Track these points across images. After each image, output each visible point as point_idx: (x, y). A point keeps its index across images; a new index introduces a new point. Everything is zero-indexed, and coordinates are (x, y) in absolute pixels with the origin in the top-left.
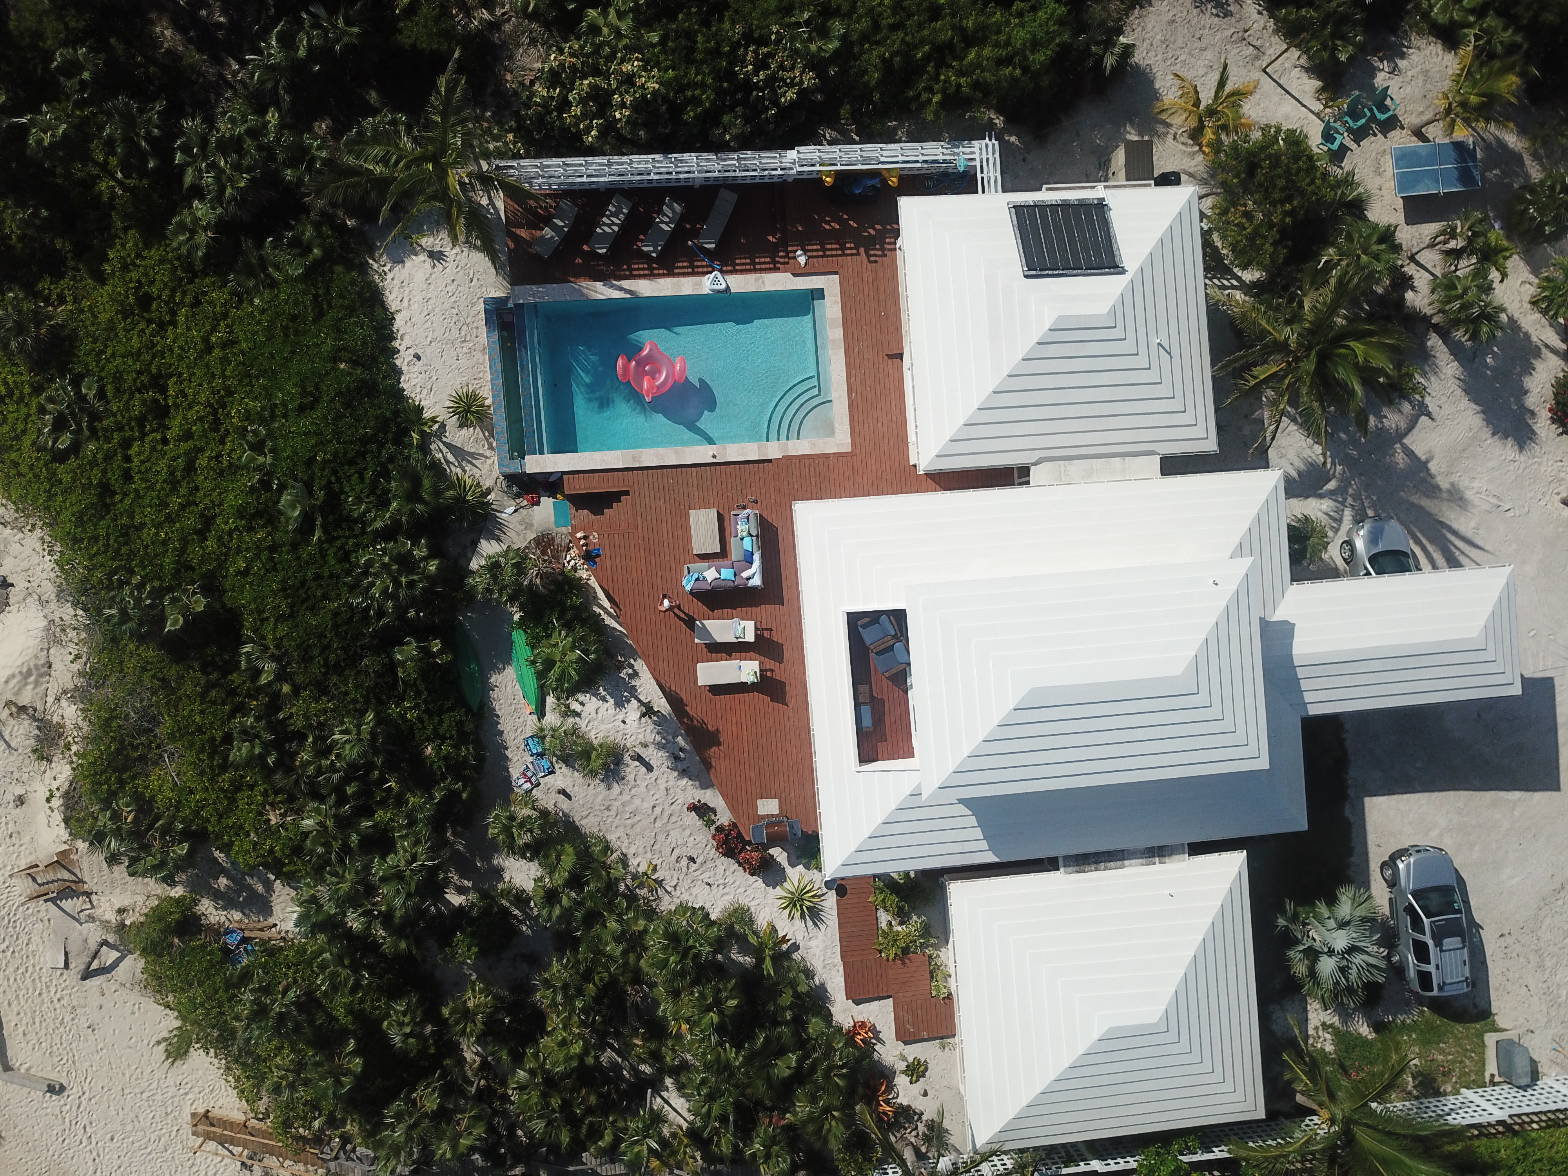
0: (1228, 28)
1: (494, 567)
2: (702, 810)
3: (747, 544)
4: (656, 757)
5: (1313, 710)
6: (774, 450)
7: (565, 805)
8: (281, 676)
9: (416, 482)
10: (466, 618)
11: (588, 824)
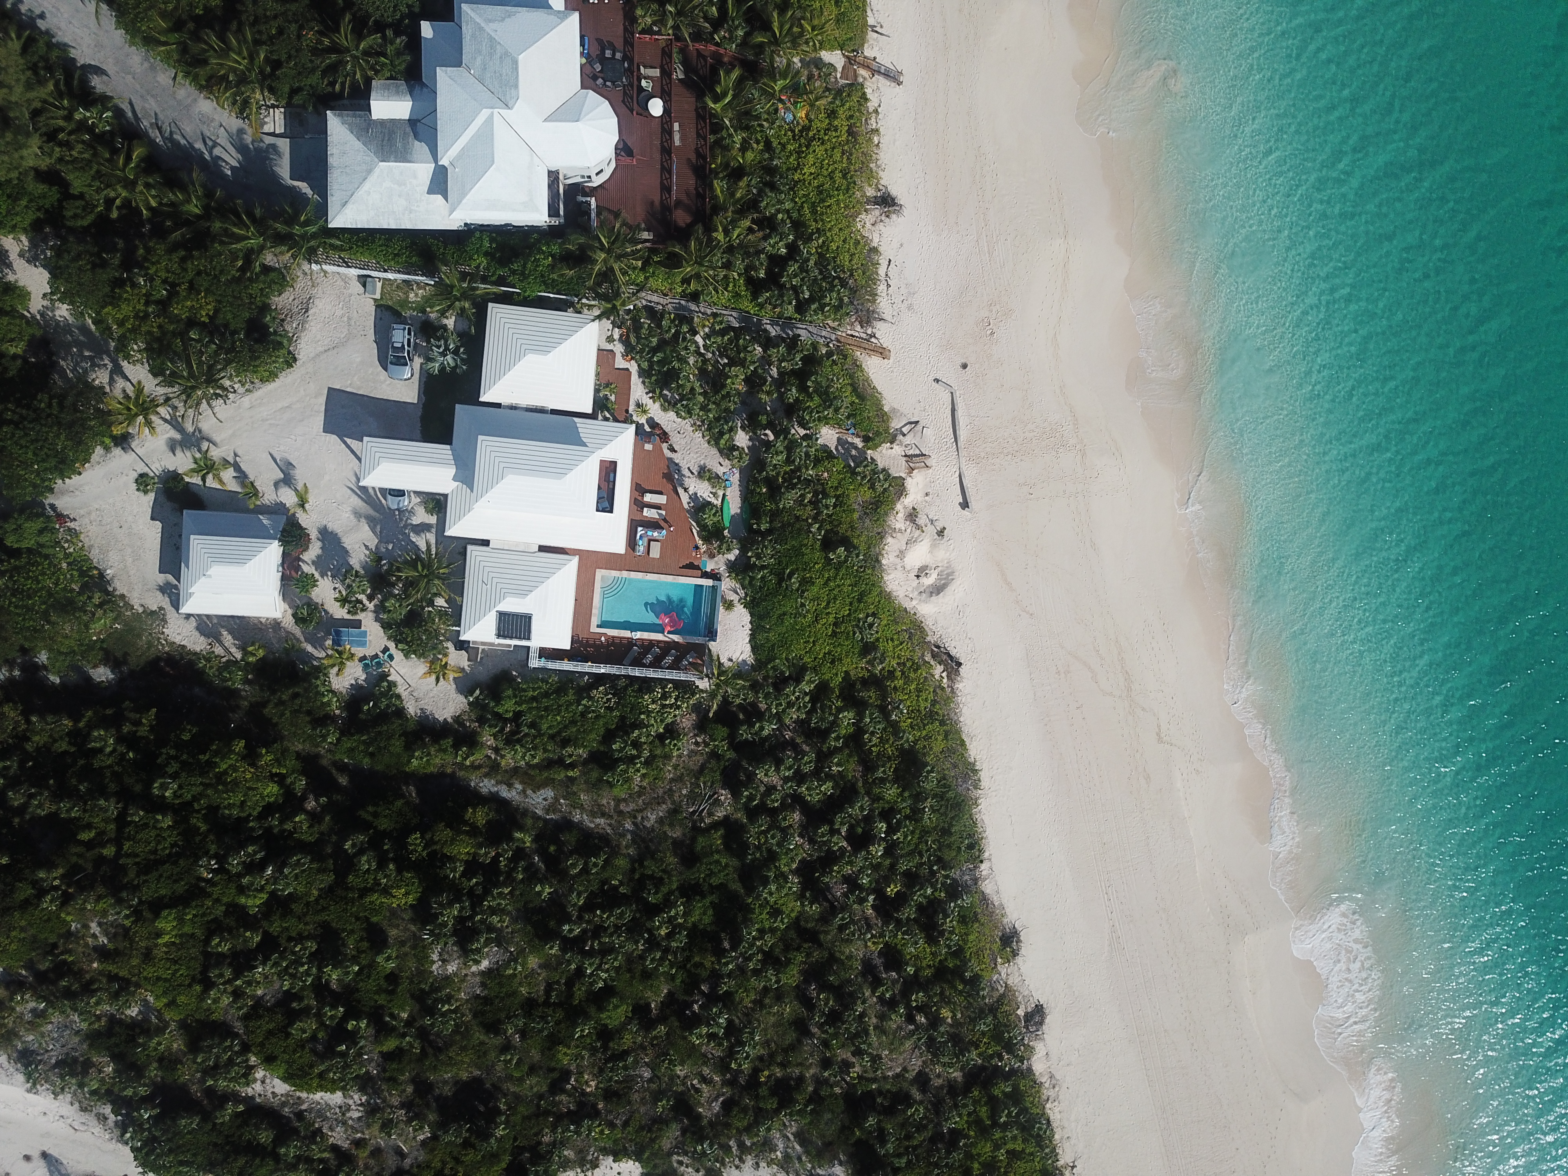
0: (422, 704)
1: (729, 550)
2: (673, 450)
3: (641, 543)
4: (686, 472)
5: (448, 447)
6: (625, 574)
7: (721, 460)
8: (811, 525)
9: (750, 583)
10: (744, 534)
11: (714, 451)
